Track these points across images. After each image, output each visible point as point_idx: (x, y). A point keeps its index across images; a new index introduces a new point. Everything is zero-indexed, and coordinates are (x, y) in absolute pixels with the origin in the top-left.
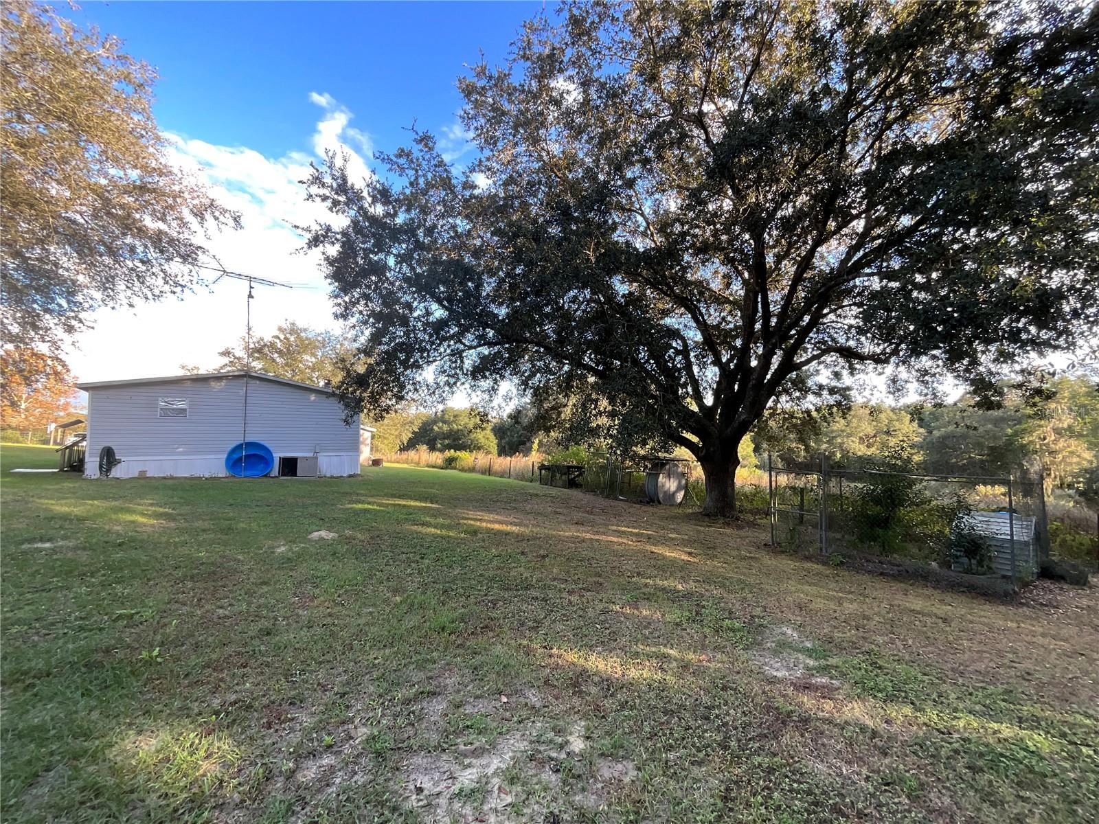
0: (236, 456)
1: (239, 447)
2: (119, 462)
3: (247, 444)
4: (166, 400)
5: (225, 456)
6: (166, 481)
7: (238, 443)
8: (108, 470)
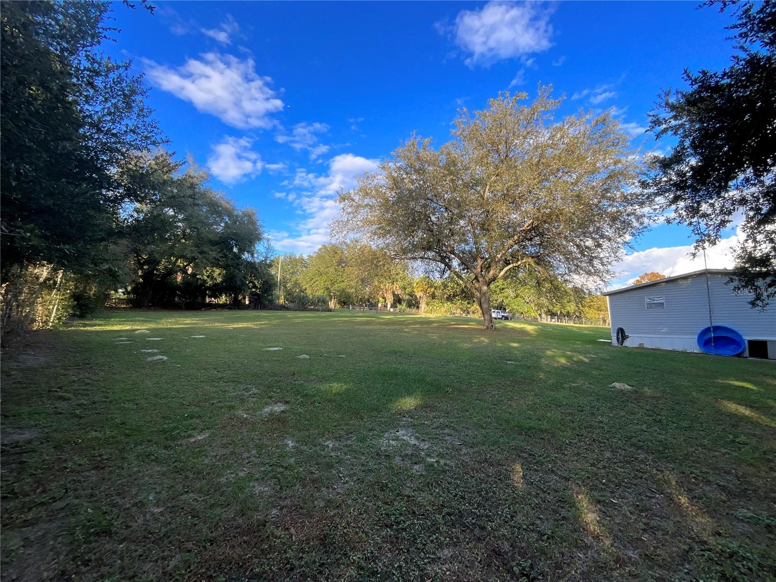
0: (707, 337)
1: (707, 330)
2: (628, 337)
3: (713, 327)
4: (650, 297)
5: (697, 337)
6: (657, 352)
7: (706, 326)
8: (622, 342)
